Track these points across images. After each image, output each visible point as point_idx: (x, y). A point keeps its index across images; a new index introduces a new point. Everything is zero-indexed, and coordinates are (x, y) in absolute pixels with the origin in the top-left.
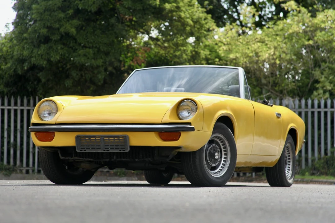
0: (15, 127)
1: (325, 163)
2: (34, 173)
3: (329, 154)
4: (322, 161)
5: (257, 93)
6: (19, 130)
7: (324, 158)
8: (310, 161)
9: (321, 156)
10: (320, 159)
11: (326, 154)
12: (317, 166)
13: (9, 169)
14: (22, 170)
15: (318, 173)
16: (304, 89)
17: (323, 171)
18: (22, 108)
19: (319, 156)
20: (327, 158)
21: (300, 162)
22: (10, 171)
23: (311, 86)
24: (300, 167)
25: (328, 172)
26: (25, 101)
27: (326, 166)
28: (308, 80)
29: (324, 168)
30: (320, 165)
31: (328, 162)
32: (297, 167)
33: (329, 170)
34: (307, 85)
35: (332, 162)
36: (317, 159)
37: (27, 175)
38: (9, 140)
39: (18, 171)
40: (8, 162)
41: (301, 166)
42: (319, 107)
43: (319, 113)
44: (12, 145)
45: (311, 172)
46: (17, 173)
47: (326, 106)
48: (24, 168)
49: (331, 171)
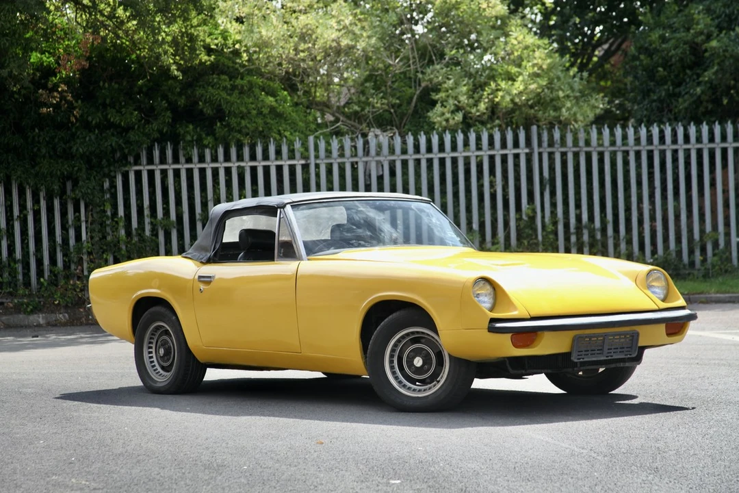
16: (404, 109)
34: (409, 103)
42: (442, 148)
43: (442, 161)
47: (454, 146)
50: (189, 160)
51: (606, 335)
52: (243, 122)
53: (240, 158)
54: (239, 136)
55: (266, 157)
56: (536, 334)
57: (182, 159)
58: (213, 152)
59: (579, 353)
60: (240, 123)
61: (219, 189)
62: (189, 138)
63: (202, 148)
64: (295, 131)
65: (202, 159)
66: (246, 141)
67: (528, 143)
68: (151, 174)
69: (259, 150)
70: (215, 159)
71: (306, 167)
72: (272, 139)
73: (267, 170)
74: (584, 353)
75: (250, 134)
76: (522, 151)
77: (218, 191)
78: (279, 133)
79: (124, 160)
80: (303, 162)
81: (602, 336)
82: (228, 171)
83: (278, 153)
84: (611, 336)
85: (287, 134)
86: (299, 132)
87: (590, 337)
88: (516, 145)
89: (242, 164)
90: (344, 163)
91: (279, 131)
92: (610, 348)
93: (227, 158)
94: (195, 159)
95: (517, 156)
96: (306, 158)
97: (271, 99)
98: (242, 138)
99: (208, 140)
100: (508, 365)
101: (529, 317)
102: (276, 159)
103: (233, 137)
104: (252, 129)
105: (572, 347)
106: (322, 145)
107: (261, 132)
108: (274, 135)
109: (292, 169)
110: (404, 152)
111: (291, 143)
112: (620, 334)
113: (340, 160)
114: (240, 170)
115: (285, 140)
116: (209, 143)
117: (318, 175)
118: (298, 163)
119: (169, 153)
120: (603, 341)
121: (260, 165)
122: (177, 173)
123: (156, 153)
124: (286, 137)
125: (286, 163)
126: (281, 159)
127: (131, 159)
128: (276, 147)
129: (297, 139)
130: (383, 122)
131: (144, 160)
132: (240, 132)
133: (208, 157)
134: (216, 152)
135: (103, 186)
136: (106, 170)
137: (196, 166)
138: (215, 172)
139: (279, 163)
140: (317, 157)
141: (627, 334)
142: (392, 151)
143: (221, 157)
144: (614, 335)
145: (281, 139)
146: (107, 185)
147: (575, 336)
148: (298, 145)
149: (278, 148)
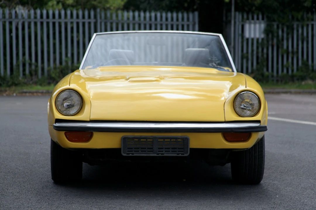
3: (64, 63)
4: (58, 70)
7: (59, 68)
8: (46, 71)
10: (55, 68)
11: (61, 63)
12: (53, 75)
19: (55, 66)
20: (61, 68)
21: (36, 71)
24: (36, 76)
30: (56, 74)
31: (64, 71)
36: (52, 69)
45: (47, 81)
56: (92, 134)
67: (95, 17)
76: (92, 20)
88: (89, 17)
92: (160, 147)
95: (89, 23)
101: (89, 120)
105: (121, 145)
110: (35, 18)
142: (29, 17)
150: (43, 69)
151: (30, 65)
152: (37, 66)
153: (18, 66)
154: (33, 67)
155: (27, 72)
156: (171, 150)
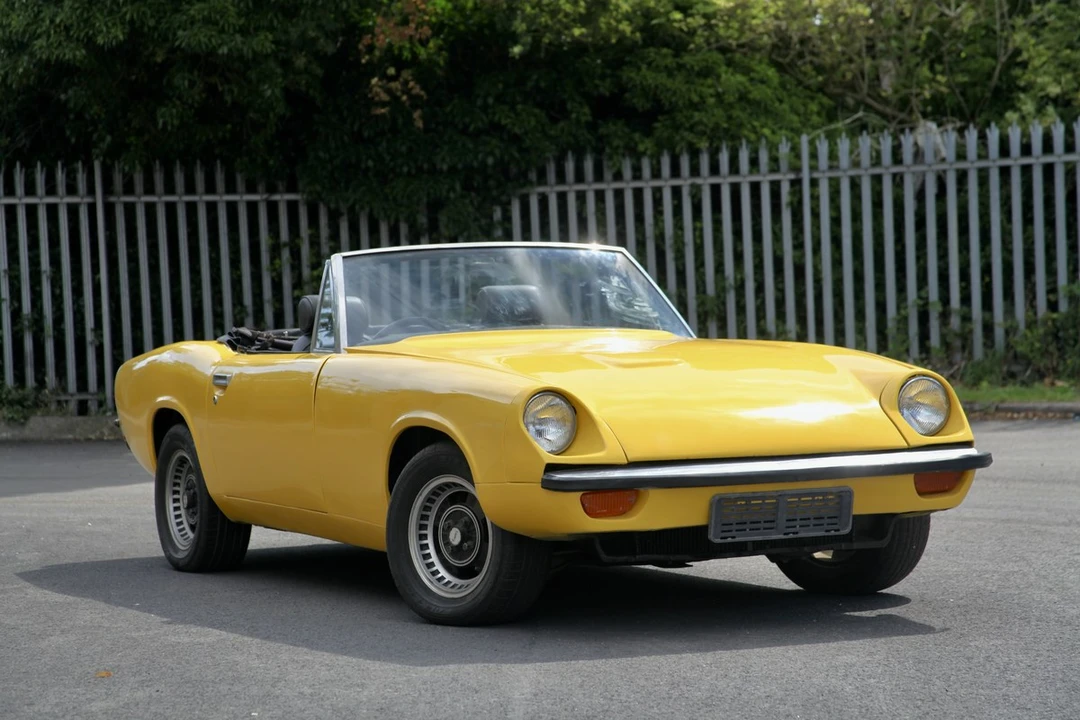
0: (34, 262)
1: (1050, 339)
2: (105, 412)
3: (1063, 306)
4: (1041, 330)
5: (819, 114)
6: (45, 272)
7: (1045, 323)
8: (999, 333)
9: (1035, 314)
10: (1031, 324)
11: (1053, 306)
12: (1024, 347)
13: (20, 402)
14: (67, 402)
15: (1026, 370)
16: (978, 89)
17: (1043, 363)
18: (51, 200)
19: (1031, 313)
20: (1054, 320)
21: (966, 338)
22: (23, 406)
23: (1000, 79)
24: (966, 354)
25: (1061, 368)
26: (60, 176)
27: (1052, 348)
28: (989, 61)
29: (1045, 353)
30: (1032, 344)
31: (1061, 334)
32: (958, 357)
33: (1065, 360)
34: (989, 76)
35: (1071, 332)
36: (1022, 326)
37: (80, 418)
38: (16, 305)
39: (53, 407)
40: (20, 378)
41: (971, 353)
42: (1026, 150)
43: (1027, 170)
44: (26, 323)
45: (1005, 368)
46: (48, 414)
47: (1048, 146)
48: (72, 395)
49: (1069, 361)
50: (618, 176)
51: (781, 495)
52: (696, 114)
53: (695, 171)
54: (689, 136)
55: (734, 168)
56: (637, 494)
57: (608, 175)
58: (655, 162)
59: (726, 528)
60: (692, 117)
61: (663, 221)
62: (616, 142)
63: (637, 156)
64: (781, 128)
65: (637, 174)
66: (704, 145)
68: (562, 197)
69: (724, 158)
70: (656, 174)
71: (796, 183)
72: (744, 142)
73: (735, 190)
74: (735, 527)
75: (708, 131)
77: (660, 224)
78: (754, 130)
79: (523, 179)
80: (792, 176)
81: (772, 497)
82: (677, 192)
83: (754, 162)
84: (793, 496)
85: (766, 131)
86: (786, 129)
87: (748, 498)
89: (698, 181)
90: (859, 177)
91: (754, 127)
92: (791, 517)
93: (675, 172)
94: (628, 173)
96: (797, 170)
97: (740, 78)
98: (695, 141)
99: (646, 145)
100: (598, 547)
101: (626, 462)
102: (751, 172)
103: (683, 139)
104: (711, 125)
105: (710, 517)
106: (823, 148)
107: (726, 131)
108: (746, 132)
109: (775, 187)
111: (773, 147)
112: (812, 494)
113: (853, 172)
114: (694, 191)
115: (764, 141)
116: (646, 149)
117: (815, 198)
118: (785, 178)
119: (589, 165)
120: (776, 506)
121: (725, 182)
122: (600, 196)
123: (570, 167)
124: (766, 137)
125: (765, 180)
126: (758, 171)
127: (533, 176)
128: (750, 154)
129: (784, 139)
130: (937, 110)
131: (551, 176)
132: (691, 129)
133: (646, 172)
134: (659, 163)
135: (492, 218)
136: (495, 193)
137: (628, 186)
138: (657, 193)
139: (755, 178)
140: (813, 168)
141: (831, 494)
142: (961, 156)
143: (666, 170)
144: (799, 495)
145: (759, 139)
146: (498, 214)
147: (714, 497)
148: (784, 150)
149: (753, 155)
150: (988, 328)
151: (945, 316)
152: (966, 318)
153: (903, 321)
154: (955, 322)
155: (935, 340)
156: (813, 522)
